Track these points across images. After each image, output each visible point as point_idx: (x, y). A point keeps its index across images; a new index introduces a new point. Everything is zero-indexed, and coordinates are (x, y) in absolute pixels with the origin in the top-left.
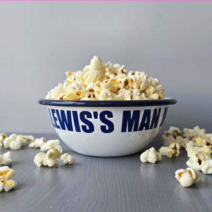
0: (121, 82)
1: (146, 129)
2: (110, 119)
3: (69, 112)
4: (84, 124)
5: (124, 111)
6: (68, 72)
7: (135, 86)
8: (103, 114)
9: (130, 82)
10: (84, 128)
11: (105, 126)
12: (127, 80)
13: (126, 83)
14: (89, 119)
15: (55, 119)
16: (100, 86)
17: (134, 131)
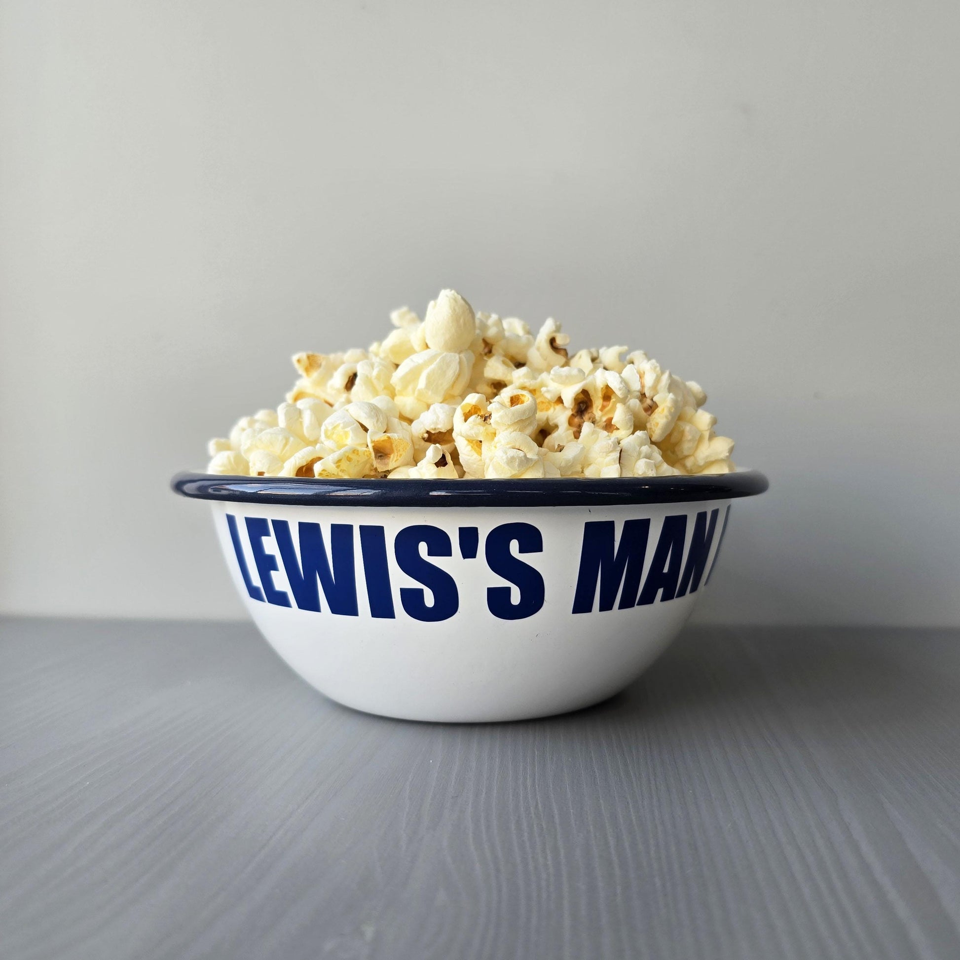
0: (560, 400)
1: (664, 599)
2: (528, 559)
3: (342, 533)
4: (414, 584)
5: (588, 526)
6: (303, 355)
7: (619, 415)
8: (499, 538)
9: (598, 402)
10: (412, 601)
11: (508, 590)
12: (585, 392)
13: (583, 404)
14: (437, 561)
15: (266, 564)
16: (486, 418)
17: (621, 607)
